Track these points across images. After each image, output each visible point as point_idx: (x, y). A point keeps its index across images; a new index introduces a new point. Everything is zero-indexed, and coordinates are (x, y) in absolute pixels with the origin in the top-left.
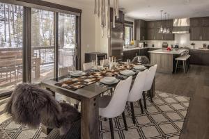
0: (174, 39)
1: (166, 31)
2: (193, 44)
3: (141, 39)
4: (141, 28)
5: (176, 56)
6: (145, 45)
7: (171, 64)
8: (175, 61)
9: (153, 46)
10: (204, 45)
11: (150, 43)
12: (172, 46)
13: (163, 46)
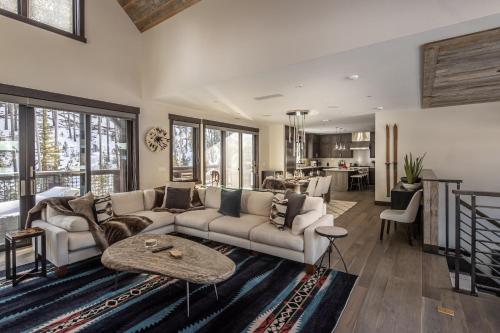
0: (352, 157)
1: (342, 148)
3: (314, 156)
4: (314, 144)
6: (318, 163)
7: (346, 182)
8: (350, 179)
9: (328, 164)
11: (325, 162)
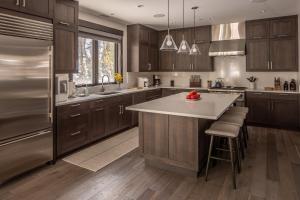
0: (213, 69)
2: (252, 80)
5: (206, 124)
9: (172, 83)
10: (277, 82)
11: (166, 79)
12: (210, 82)
13: (193, 84)
